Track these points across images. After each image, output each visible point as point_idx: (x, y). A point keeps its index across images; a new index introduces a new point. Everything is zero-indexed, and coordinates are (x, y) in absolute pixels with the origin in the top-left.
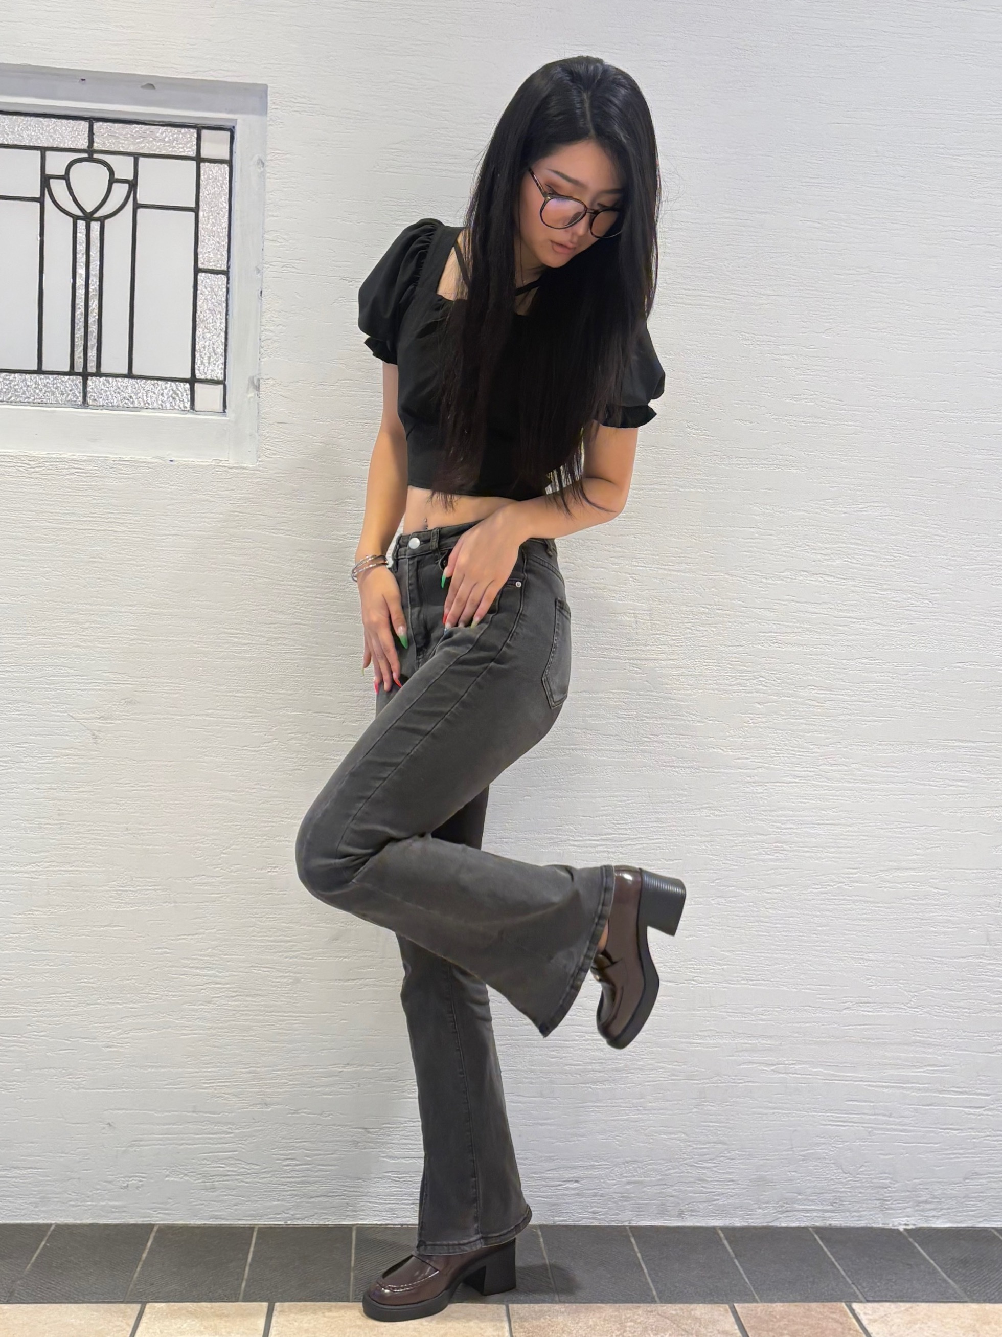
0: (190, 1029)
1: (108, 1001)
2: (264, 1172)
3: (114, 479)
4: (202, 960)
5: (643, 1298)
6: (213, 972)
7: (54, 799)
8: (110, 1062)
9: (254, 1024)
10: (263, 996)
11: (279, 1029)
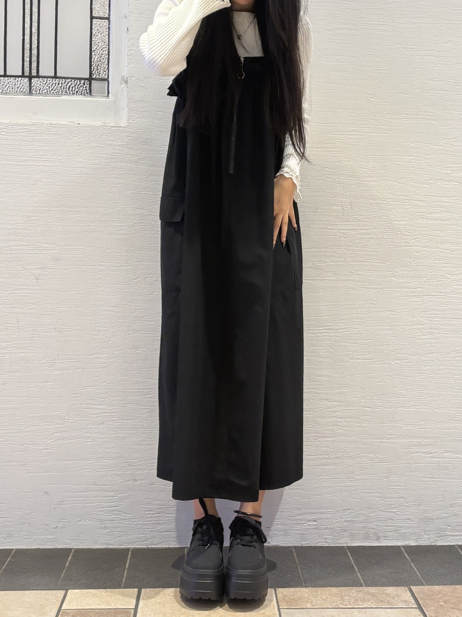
0: (92, 439)
1: (45, 424)
2: (135, 518)
3: (47, 135)
4: (98, 400)
5: (355, 584)
6: (105, 407)
7: (14, 313)
8: (46, 458)
9: (128, 435)
10: (133, 420)
11: (142, 438)
